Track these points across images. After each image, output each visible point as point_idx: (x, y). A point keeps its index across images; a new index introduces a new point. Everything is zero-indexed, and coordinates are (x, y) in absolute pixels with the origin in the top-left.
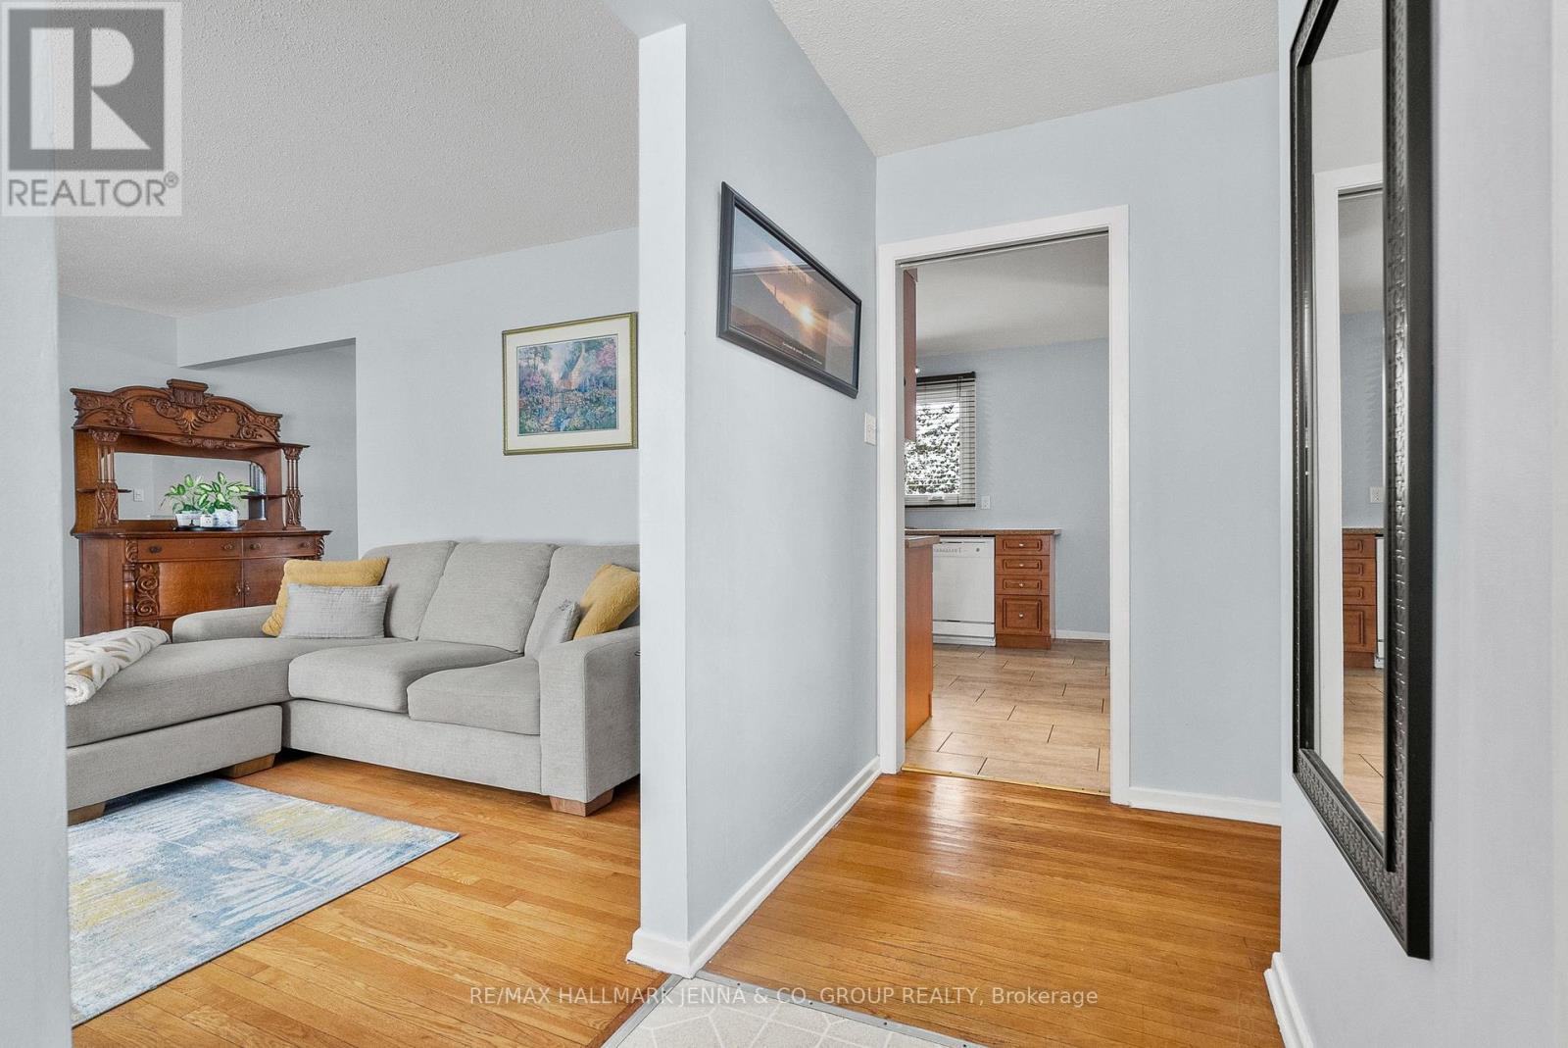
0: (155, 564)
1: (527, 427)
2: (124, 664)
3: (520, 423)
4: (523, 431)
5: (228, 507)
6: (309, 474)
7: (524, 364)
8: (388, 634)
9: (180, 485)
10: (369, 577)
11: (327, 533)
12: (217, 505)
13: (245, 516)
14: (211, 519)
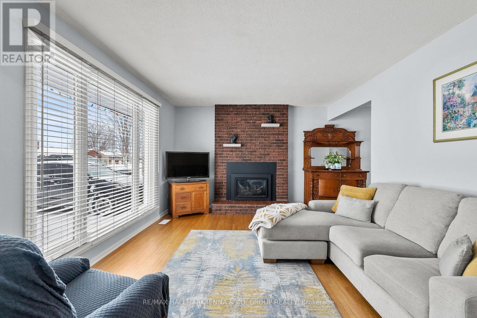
0: (318, 180)
1: (447, 127)
2: (283, 217)
3: (444, 125)
4: (445, 129)
5: (338, 162)
6: (363, 150)
7: (446, 93)
8: (372, 221)
9: (328, 156)
10: (368, 196)
11: (368, 172)
12: (335, 162)
13: (345, 165)
14: (334, 167)
